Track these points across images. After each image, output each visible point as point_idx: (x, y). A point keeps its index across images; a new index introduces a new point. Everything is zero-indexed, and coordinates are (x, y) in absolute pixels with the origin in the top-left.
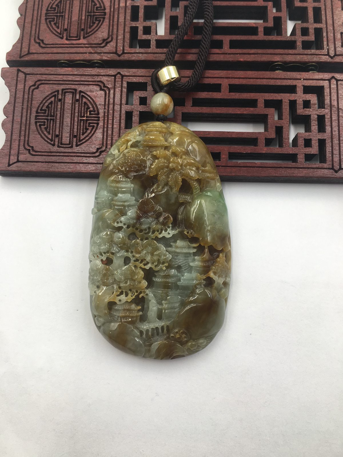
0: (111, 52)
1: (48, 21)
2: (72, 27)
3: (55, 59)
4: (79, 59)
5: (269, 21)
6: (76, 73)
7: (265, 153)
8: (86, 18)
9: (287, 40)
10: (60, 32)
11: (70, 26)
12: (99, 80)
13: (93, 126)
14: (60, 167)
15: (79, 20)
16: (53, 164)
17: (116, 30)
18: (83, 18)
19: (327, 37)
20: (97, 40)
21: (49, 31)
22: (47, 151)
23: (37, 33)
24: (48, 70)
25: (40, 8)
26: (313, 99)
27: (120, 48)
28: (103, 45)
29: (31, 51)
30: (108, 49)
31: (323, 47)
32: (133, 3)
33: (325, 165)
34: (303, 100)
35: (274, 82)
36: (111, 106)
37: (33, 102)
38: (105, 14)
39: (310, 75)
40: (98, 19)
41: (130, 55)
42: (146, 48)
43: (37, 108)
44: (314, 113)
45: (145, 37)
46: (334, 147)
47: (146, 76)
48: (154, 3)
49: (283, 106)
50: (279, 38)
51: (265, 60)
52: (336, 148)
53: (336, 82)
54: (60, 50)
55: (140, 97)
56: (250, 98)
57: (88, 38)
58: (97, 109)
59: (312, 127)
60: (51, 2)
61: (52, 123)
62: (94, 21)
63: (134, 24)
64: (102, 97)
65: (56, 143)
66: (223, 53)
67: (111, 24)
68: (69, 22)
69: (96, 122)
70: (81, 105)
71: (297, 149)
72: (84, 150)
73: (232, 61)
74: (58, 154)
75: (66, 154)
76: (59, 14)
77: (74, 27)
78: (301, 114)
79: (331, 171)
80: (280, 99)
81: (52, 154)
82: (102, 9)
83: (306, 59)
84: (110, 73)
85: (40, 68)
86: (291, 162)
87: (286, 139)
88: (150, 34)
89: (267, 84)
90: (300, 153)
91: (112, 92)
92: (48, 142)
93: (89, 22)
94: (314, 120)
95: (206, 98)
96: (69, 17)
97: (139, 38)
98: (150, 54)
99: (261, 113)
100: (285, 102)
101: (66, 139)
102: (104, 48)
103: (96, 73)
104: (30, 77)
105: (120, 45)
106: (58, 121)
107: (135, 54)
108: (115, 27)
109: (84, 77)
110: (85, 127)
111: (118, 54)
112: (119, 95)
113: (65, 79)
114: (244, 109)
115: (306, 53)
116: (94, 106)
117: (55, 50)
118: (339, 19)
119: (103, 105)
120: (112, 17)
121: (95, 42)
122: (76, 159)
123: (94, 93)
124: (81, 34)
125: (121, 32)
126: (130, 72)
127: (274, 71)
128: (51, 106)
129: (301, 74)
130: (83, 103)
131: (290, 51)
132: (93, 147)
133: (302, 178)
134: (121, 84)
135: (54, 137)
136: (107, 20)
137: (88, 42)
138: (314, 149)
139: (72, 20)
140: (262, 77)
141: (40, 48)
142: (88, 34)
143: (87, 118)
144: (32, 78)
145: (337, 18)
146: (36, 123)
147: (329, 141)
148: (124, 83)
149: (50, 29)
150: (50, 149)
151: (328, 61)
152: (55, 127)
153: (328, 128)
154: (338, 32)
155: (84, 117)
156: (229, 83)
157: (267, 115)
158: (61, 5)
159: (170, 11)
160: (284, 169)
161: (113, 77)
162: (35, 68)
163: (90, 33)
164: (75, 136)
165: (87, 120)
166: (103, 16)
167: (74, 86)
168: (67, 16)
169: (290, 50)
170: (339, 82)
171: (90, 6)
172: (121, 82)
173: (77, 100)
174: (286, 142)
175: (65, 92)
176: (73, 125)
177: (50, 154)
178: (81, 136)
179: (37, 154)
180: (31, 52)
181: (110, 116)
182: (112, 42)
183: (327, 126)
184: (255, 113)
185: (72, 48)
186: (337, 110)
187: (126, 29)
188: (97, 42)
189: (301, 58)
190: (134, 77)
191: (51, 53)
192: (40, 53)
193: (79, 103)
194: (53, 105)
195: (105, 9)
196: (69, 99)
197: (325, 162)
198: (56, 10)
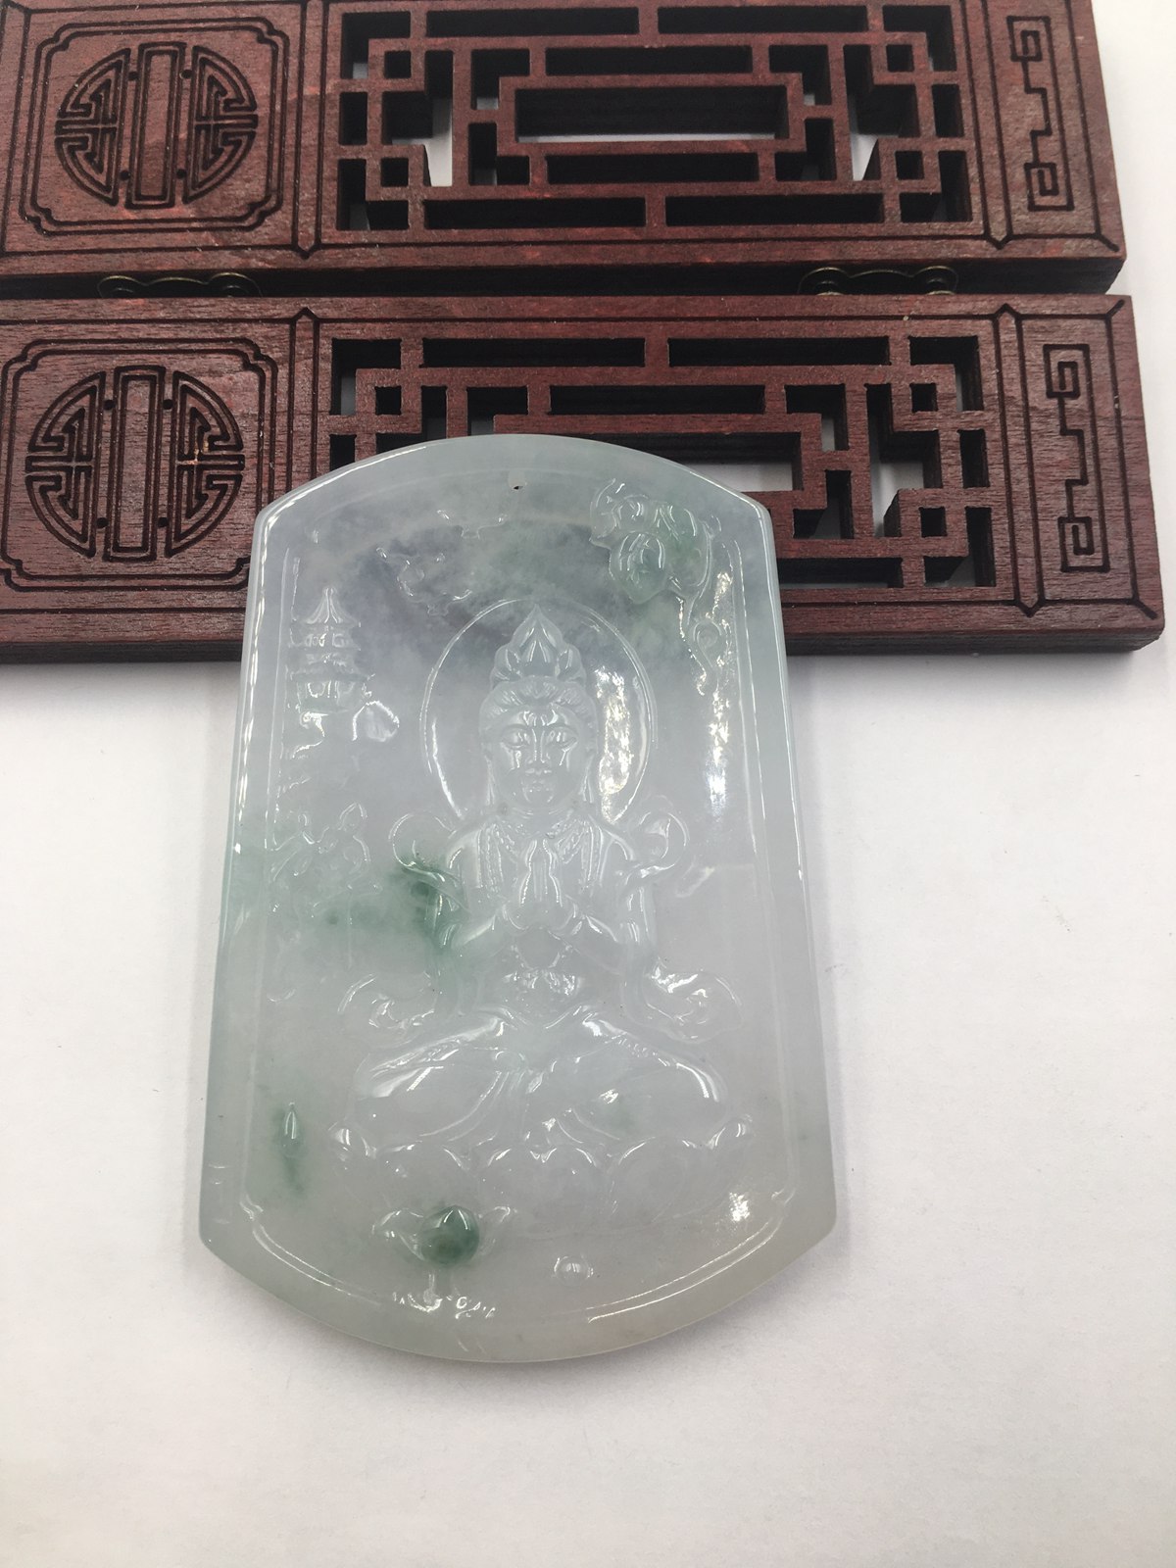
0: (277, 242)
1: (65, 146)
2: (145, 166)
3: (91, 270)
4: (174, 268)
5: (791, 136)
6: (161, 315)
7: (795, 559)
8: (193, 137)
9: (854, 192)
10: (104, 184)
11: (140, 165)
12: (238, 335)
13: (224, 488)
14: (115, 627)
15: (167, 144)
16: (89, 617)
17: (292, 173)
18: (183, 135)
19: (982, 181)
20: (227, 205)
21: (70, 180)
22: (67, 573)
23: (29, 187)
24: (66, 308)
25: (38, 106)
26: (944, 379)
27: (306, 232)
28: (251, 220)
29: (11, 245)
30: (266, 234)
31: (971, 213)
32: (348, 86)
33: (992, 593)
34: (912, 385)
35: (817, 329)
36: (282, 420)
37: (19, 414)
38: (255, 118)
39: (929, 303)
40: (232, 139)
41: (340, 254)
42: (393, 229)
43: (30, 431)
44: (949, 424)
45: (388, 194)
46: (1017, 533)
47: (394, 320)
48: (416, 80)
49: (848, 405)
50: (826, 188)
51: (782, 259)
52: (1025, 535)
53: (1016, 322)
54: (107, 242)
55: (376, 388)
56: (740, 383)
57: (200, 199)
58: (234, 430)
59: (943, 472)
60: (74, 88)
61: (83, 480)
62: (220, 146)
63: (350, 152)
64: (252, 390)
65: (100, 548)
66: (644, 237)
67: (276, 153)
68: (137, 151)
69: (232, 473)
70: (181, 421)
71: (899, 542)
72: (192, 567)
73: (679, 264)
74: (105, 583)
75: (134, 583)
76: (100, 126)
77: (151, 165)
78: (906, 429)
79: (1013, 609)
80: (837, 383)
81: (86, 583)
82: (243, 105)
83: (915, 251)
84: (275, 312)
85: (40, 301)
86: (886, 585)
87: (862, 511)
88: (405, 184)
89: (793, 336)
90: (909, 554)
91: (283, 372)
92: (69, 543)
93: (202, 146)
94: (950, 448)
95: (596, 387)
96: (133, 131)
97: (369, 196)
98: (406, 248)
99: (778, 430)
100: (855, 391)
101: (132, 532)
102: (253, 233)
103: (228, 314)
104: (7, 334)
105: (307, 220)
106: (104, 472)
107: (357, 249)
108: (289, 164)
109: (190, 326)
110: (194, 491)
111: (300, 248)
112: (308, 385)
113: (125, 335)
114: (720, 417)
115: (915, 233)
116: (226, 421)
117: (90, 242)
118: (1017, 120)
119: (252, 415)
120: (277, 131)
121: (226, 212)
122: (167, 599)
123: (224, 379)
124: (177, 188)
125: (308, 177)
126: (342, 306)
127: (815, 293)
128: (81, 428)
129: (900, 301)
130: (187, 411)
131: (864, 229)
132: (222, 555)
133: (920, 636)
134: (311, 348)
135: (90, 525)
136: (261, 142)
137: (199, 211)
138: (955, 542)
139: (146, 143)
140: (774, 313)
141: (39, 236)
142: (200, 187)
143: (203, 462)
144: (12, 333)
145: (1011, 120)
146: (29, 481)
147: (1001, 513)
148: (324, 345)
149: (72, 175)
150: (78, 566)
151: (988, 256)
152: (94, 494)
153: (996, 473)
154: (1014, 163)
155: (193, 459)
156: (670, 337)
157: (798, 435)
158: (107, 96)
159: (468, 107)
160: (858, 609)
161: (287, 326)
162: (24, 302)
163: (207, 186)
164: (164, 523)
165: (201, 468)
166: (249, 130)
167: (157, 356)
168: (127, 132)
169: (862, 225)
170: (1023, 322)
171: (205, 98)
172: (312, 341)
173: (169, 404)
174: (862, 522)
175: (125, 377)
176: (155, 484)
177: (78, 584)
178: (183, 519)
179: (35, 583)
180: (8, 247)
181: (278, 453)
182: (280, 212)
183: (992, 465)
184: (756, 431)
185: (148, 235)
186: (1021, 414)
187: (325, 168)
188: (230, 213)
189: (899, 249)
190: (355, 325)
191: (76, 252)
192: (42, 253)
193: (174, 413)
194: (86, 421)
195: (253, 106)
196: (139, 397)
197: (992, 582)
198: (90, 113)
